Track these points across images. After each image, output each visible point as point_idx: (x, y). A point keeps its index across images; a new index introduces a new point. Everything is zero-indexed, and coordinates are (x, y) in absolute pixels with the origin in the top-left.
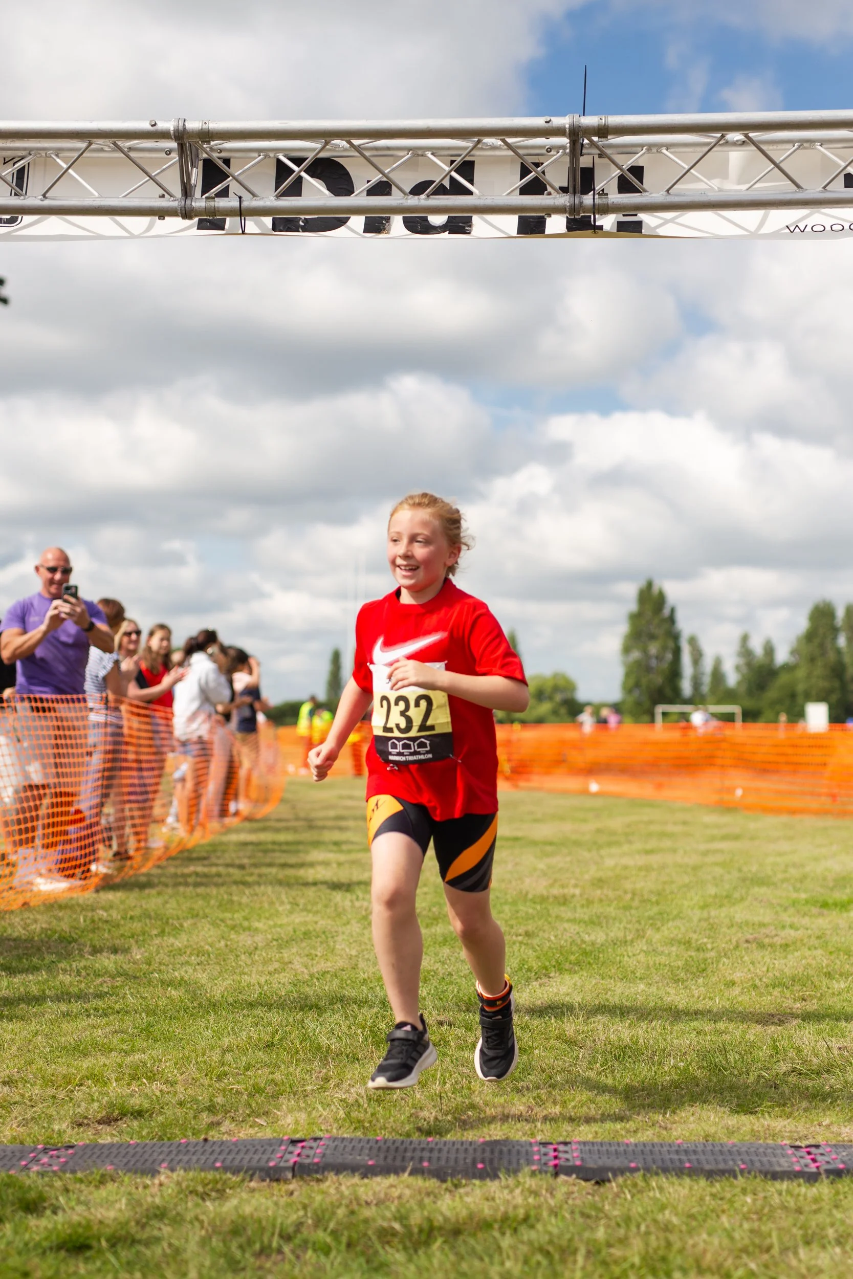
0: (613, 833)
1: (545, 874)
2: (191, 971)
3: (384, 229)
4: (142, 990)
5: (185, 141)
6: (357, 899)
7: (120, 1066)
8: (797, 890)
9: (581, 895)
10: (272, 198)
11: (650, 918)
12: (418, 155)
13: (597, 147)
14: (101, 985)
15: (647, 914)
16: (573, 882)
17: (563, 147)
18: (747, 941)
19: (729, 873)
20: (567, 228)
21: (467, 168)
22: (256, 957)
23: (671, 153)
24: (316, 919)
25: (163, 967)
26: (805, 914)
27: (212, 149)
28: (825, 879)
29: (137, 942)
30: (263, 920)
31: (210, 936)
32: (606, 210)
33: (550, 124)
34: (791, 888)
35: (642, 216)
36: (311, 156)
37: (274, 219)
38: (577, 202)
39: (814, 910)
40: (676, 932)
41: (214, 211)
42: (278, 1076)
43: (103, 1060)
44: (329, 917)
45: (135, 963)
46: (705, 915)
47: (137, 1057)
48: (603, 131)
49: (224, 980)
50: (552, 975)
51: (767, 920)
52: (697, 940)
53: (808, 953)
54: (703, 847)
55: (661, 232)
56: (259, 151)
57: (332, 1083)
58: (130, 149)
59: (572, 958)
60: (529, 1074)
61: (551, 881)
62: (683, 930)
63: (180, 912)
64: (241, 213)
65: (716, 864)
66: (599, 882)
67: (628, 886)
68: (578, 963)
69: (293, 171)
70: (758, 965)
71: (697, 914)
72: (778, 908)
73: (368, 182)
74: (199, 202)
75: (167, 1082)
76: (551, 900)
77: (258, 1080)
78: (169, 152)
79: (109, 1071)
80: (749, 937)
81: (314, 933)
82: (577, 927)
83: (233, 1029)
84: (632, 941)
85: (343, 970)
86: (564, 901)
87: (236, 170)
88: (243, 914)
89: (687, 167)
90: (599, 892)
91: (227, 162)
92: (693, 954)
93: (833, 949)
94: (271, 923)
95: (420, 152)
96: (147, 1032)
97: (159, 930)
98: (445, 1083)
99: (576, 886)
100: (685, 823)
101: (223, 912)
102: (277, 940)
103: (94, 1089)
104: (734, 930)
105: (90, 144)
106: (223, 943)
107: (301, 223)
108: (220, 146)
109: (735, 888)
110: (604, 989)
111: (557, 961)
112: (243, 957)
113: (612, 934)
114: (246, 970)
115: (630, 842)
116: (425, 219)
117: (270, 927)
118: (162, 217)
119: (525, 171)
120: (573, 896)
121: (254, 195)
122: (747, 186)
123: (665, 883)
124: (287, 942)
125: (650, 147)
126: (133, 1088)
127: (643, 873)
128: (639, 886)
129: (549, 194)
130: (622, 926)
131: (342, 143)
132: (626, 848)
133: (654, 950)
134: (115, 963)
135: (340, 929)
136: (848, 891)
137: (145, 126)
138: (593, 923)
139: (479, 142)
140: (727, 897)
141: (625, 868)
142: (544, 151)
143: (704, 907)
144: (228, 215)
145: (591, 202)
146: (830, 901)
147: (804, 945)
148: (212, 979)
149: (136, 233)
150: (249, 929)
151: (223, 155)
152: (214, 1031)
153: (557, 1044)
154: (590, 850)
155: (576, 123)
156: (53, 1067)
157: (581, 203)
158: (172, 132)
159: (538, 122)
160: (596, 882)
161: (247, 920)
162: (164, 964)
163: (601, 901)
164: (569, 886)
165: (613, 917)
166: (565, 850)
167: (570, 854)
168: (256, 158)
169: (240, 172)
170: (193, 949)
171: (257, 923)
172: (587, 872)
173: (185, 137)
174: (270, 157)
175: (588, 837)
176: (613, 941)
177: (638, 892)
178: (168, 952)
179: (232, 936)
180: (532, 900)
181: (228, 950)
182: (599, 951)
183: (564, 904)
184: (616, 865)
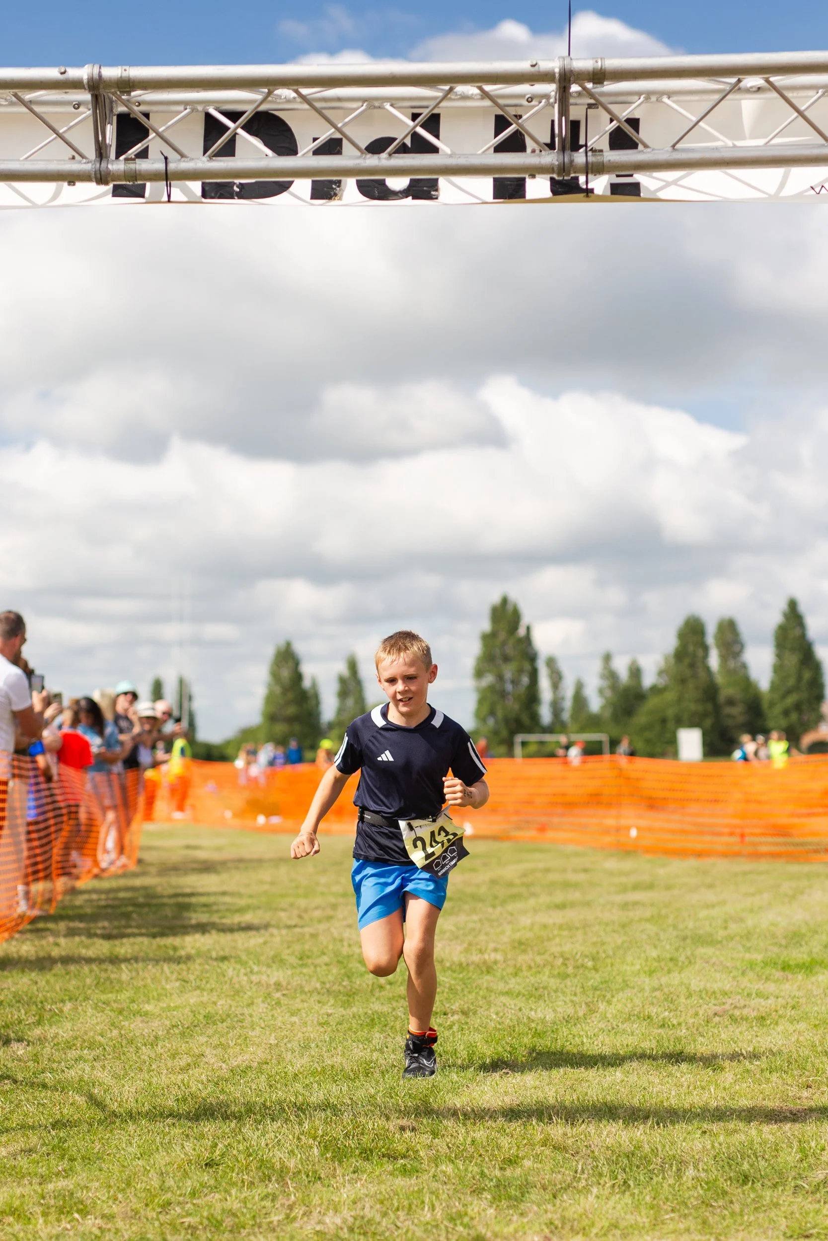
0: (510, 884)
1: (457, 938)
2: (88, 1069)
3: (336, 195)
4: (37, 1094)
5: (102, 91)
6: (252, 974)
8: (748, 950)
9: (504, 961)
10: (205, 159)
11: (596, 989)
12: (375, 107)
13: (590, 95)
15: (590, 983)
16: (492, 945)
17: (549, 96)
18: (715, 1014)
19: (664, 930)
20: (552, 191)
21: (433, 123)
22: (159, 1050)
23: (674, 102)
24: (214, 999)
26: (767, 979)
27: (131, 101)
28: (773, 936)
30: (152, 1001)
31: (98, 1024)
32: (598, 169)
33: (536, 68)
34: (741, 948)
35: (638, 177)
36: (250, 109)
37: (203, 184)
38: (566, 160)
39: (778, 974)
40: (629, 1006)
41: (134, 176)
43: (19, 1191)
44: (227, 996)
45: (20, 1060)
46: (656, 984)
48: (599, 76)
51: (727, 987)
52: (658, 1015)
53: (791, 1028)
54: (619, 898)
55: (661, 195)
56: (186, 103)
57: (298, 1211)
58: (34, 102)
60: (528, 1192)
61: (465, 945)
62: (637, 1001)
64: (167, 177)
65: (647, 920)
66: (521, 945)
67: (555, 949)
69: (227, 128)
70: (740, 1044)
71: (647, 983)
72: (735, 973)
73: (315, 140)
74: (117, 166)
75: (103, 1216)
76: (471, 968)
78: (77, 106)
79: (31, 1205)
80: (717, 1008)
81: (218, 1017)
82: (516, 1001)
85: (267, 1063)
86: (488, 969)
87: (159, 125)
88: (128, 994)
89: (695, 119)
90: (523, 957)
91: (147, 115)
92: (660, 1031)
93: (817, 1023)
94: (163, 1005)
95: (377, 104)
96: (60, 1150)
97: (37, 1018)
98: (433, 1208)
99: (496, 950)
100: (586, 870)
101: (103, 992)
102: (177, 1026)
103: (17, 1227)
104: (694, 1000)
106: (115, 1032)
107: (236, 189)
108: (139, 99)
109: (677, 950)
110: (576, 1080)
113: (560, 1010)
115: (534, 895)
116: (382, 183)
117: (164, 1010)
118: (72, 183)
119: (501, 123)
120: (496, 962)
121: (182, 155)
122: (765, 140)
123: (595, 944)
124: (188, 1028)
125: (649, 94)
126: (64, 1224)
127: (565, 933)
128: (567, 948)
129: (533, 151)
130: (567, 999)
131: (286, 93)
132: (532, 902)
133: (613, 1028)
135: (246, 1011)
136: (805, 949)
137: (52, 74)
138: (532, 996)
139: (451, 89)
140: (671, 960)
141: (545, 926)
142: (525, 101)
143: (651, 973)
144: (150, 180)
145: (583, 161)
146: (791, 963)
147: (780, 1016)
148: (116, 1076)
149: (39, 202)
150: (138, 1013)
151: (143, 108)
153: (547, 1152)
154: (494, 906)
155: (567, 67)
157: (572, 161)
158: (85, 81)
159: (524, 66)
160: (516, 945)
161: (133, 1001)
162: (54, 1061)
163: (530, 968)
164: (488, 951)
165: (554, 988)
166: (466, 907)
167: (474, 911)
168: (182, 112)
169: (163, 128)
170: (84, 1041)
171: (146, 1006)
172: (503, 932)
173: (101, 86)
174: (198, 111)
175: (483, 889)
176: (564, 1018)
177: (568, 956)
178: (55, 1045)
179: (123, 1023)
180: (450, 968)
181: (124, 1042)
182: (553, 1031)
183: (488, 972)
184: (533, 924)
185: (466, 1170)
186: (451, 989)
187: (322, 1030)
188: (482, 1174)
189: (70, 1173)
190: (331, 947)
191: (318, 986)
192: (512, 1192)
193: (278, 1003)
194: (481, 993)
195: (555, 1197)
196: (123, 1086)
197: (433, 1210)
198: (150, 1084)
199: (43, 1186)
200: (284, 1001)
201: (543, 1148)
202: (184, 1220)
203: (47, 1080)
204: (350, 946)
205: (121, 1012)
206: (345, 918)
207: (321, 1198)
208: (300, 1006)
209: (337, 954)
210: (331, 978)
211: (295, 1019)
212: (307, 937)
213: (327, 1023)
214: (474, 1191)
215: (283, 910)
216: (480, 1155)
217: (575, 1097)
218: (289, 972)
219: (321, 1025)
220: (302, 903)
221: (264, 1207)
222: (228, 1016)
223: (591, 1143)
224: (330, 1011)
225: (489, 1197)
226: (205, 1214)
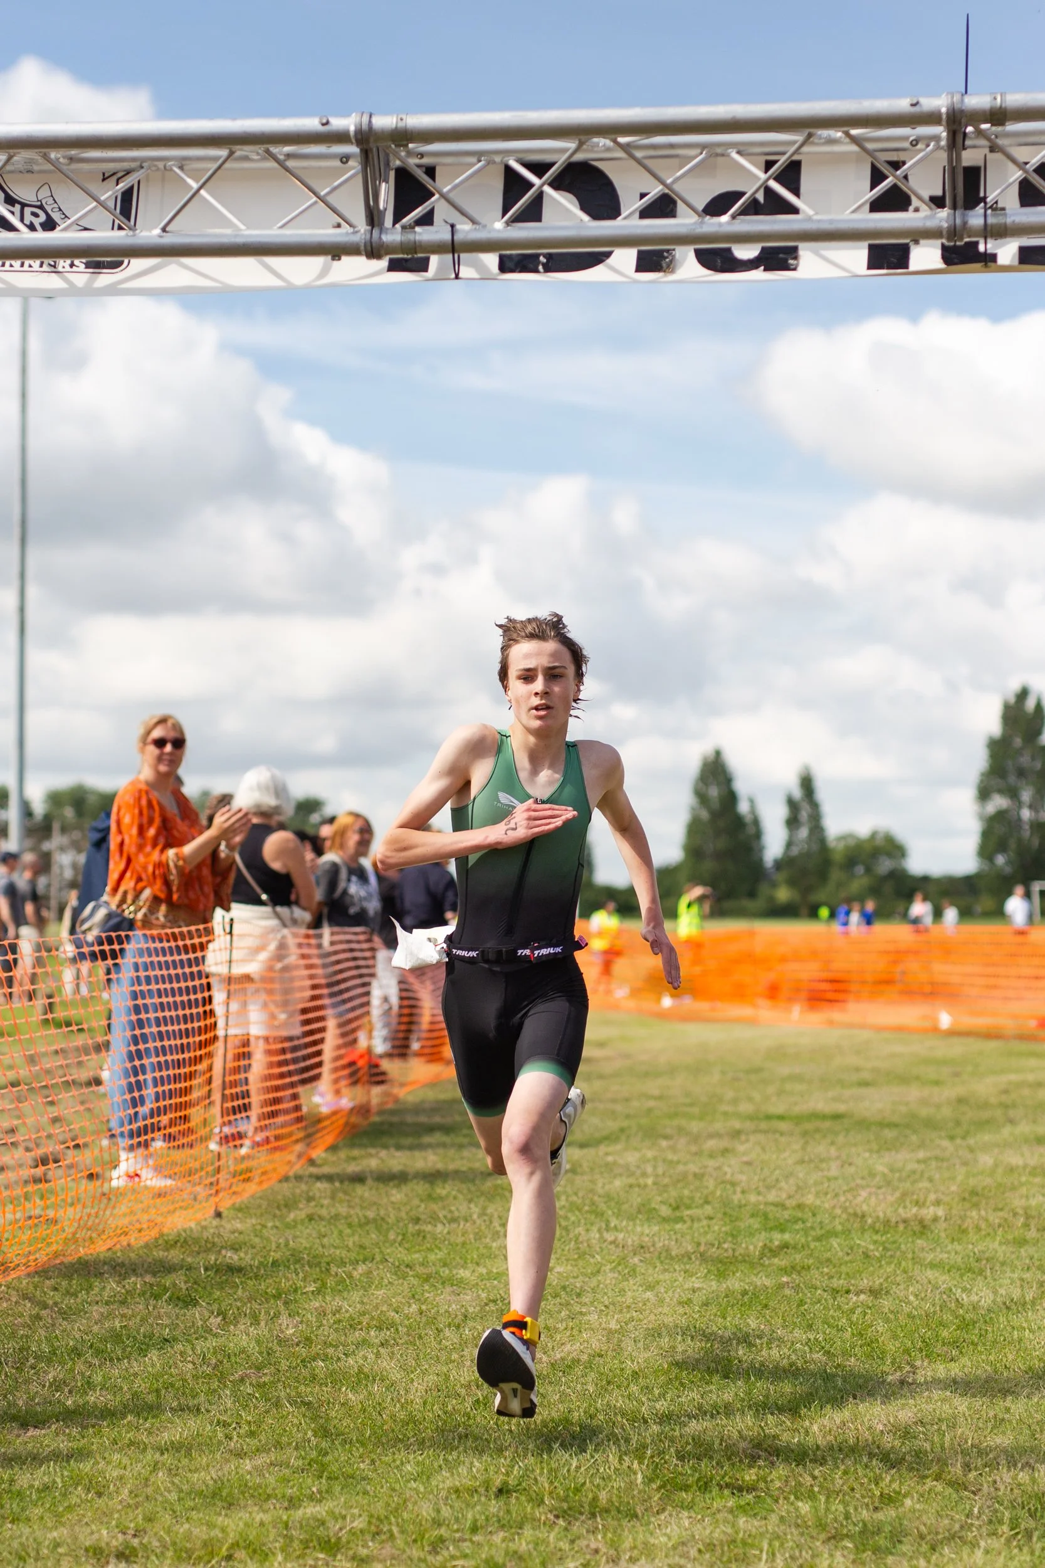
0: (985, 1105)
1: (888, 1183)
2: (373, 1357)
3: (668, 266)
5: (371, 144)
6: (608, 1229)
7: (287, 1527)
9: (946, 1219)
10: (499, 225)
12: (717, 155)
13: (989, 139)
14: (242, 1380)
16: (932, 1197)
17: (936, 138)
20: (943, 260)
21: (791, 175)
25: (330, 1351)
27: (410, 153)
29: (286, 1303)
30: (470, 1265)
31: (395, 1295)
32: (1002, 232)
33: (918, 107)
36: (560, 160)
37: (501, 257)
38: (958, 221)
41: (414, 247)
42: (522, 1545)
43: (259, 1517)
44: (567, 1260)
47: (310, 1510)
48: (998, 116)
49: (424, 1373)
50: (918, 1363)
56: (479, 155)
57: (603, 1556)
58: (289, 156)
59: (945, 1333)
60: (900, 1542)
61: (898, 1194)
63: (344, 1253)
64: (454, 248)
66: (973, 1197)
67: (1018, 1203)
68: (955, 1344)
69: (530, 185)
73: (643, 196)
74: (393, 235)
76: (901, 1227)
77: (493, 1552)
78: (345, 159)
82: (946, 1277)
83: (445, 1460)
84: (1033, 1303)
85: (600, 1356)
86: (923, 1228)
87: (444, 184)
88: (440, 1255)
90: (974, 1213)
91: (431, 171)
94: (482, 1270)
95: (719, 150)
96: (318, 1465)
97: (318, 1284)
98: (773, 1559)
99: (938, 1203)
102: (495, 1301)
105: (231, 153)
107: (542, 259)
108: (421, 150)
111: (924, 1341)
112: (447, 1332)
113: (1002, 1291)
114: (455, 1356)
115: (1012, 1122)
116: (729, 250)
117: (481, 1277)
118: (336, 257)
119: (877, 177)
120: (935, 1219)
127: (1037, 1180)
128: (1033, 1202)
129: (917, 210)
131: (603, 142)
132: (1006, 1131)
134: (258, 1342)
137: (311, 124)
138: (970, 1270)
139: (810, 135)
141: (1011, 1170)
142: (906, 145)
144: (434, 252)
145: (981, 221)
149: (299, 282)
150: (451, 1281)
151: (426, 161)
152: (418, 1463)
154: (952, 1138)
155: (957, 106)
156: (186, 1526)
157: (965, 222)
158: (352, 133)
159: (902, 105)
160: (967, 1195)
161: (445, 1265)
162: (331, 1345)
163: (978, 1229)
164: (928, 1203)
165: (1001, 1259)
166: (914, 1138)
167: (922, 1145)
168: (475, 164)
169: (449, 187)
170: (372, 1318)
171: (461, 1271)
172: (953, 1178)
173: (372, 140)
174: (494, 162)
175: (946, 1112)
176: (1005, 1303)
177: (1034, 1213)
178: (335, 1323)
179: (427, 1295)
180: (872, 1227)
181: (424, 1319)
182: (986, 1322)
183: (922, 1233)
184: (996, 1165)
185: (827, 1509)
186: (866, 1255)
187: (681, 1310)
188: (847, 1516)
189: (326, 1496)
190: (718, 1193)
191: (690, 1248)
192: (882, 1542)
193: (633, 1272)
194: (903, 1264)
195: (933, 1549)
196: (412, 1381)
197: (773, 1561)
198: (447, 1378)
199: (292, 1512)
200: (642, 1268)
201: (935, 1483)
202: (454, 1563)
203: (317, 1371)
204: (743, 1192)
205: (427, 1279)
206: (744, 1154)
207: (635, 1540)
208: (661, 1277)
209: (726, 1203)
210: (710, 1237)
211: (649, 1294)
212: (690, 1177)
213: (689, 1302)
214: (834, 1537)
215: (666, 1137)
216: (853, 1489)
217: (991, 1414)
218: (656, 1228)
219: (680, 1303)
220: (695, 1126)
221: (560, 1550)
222: (564, 1288)
223: (998, 1478)
224: (696, 1286)
225: (850, 1545)
226: (484, 1556)
